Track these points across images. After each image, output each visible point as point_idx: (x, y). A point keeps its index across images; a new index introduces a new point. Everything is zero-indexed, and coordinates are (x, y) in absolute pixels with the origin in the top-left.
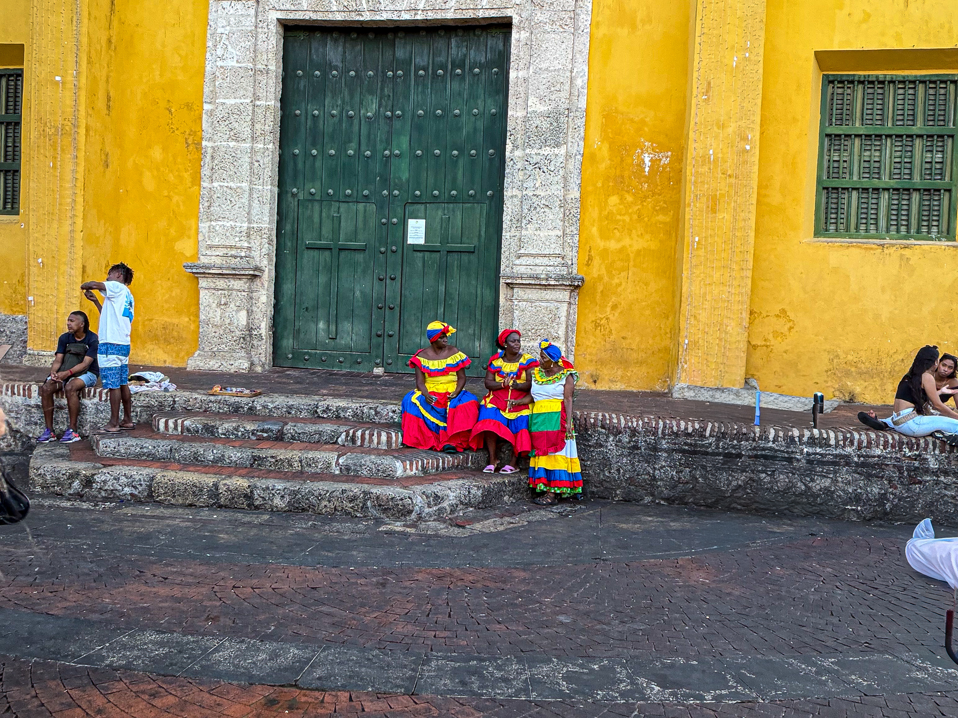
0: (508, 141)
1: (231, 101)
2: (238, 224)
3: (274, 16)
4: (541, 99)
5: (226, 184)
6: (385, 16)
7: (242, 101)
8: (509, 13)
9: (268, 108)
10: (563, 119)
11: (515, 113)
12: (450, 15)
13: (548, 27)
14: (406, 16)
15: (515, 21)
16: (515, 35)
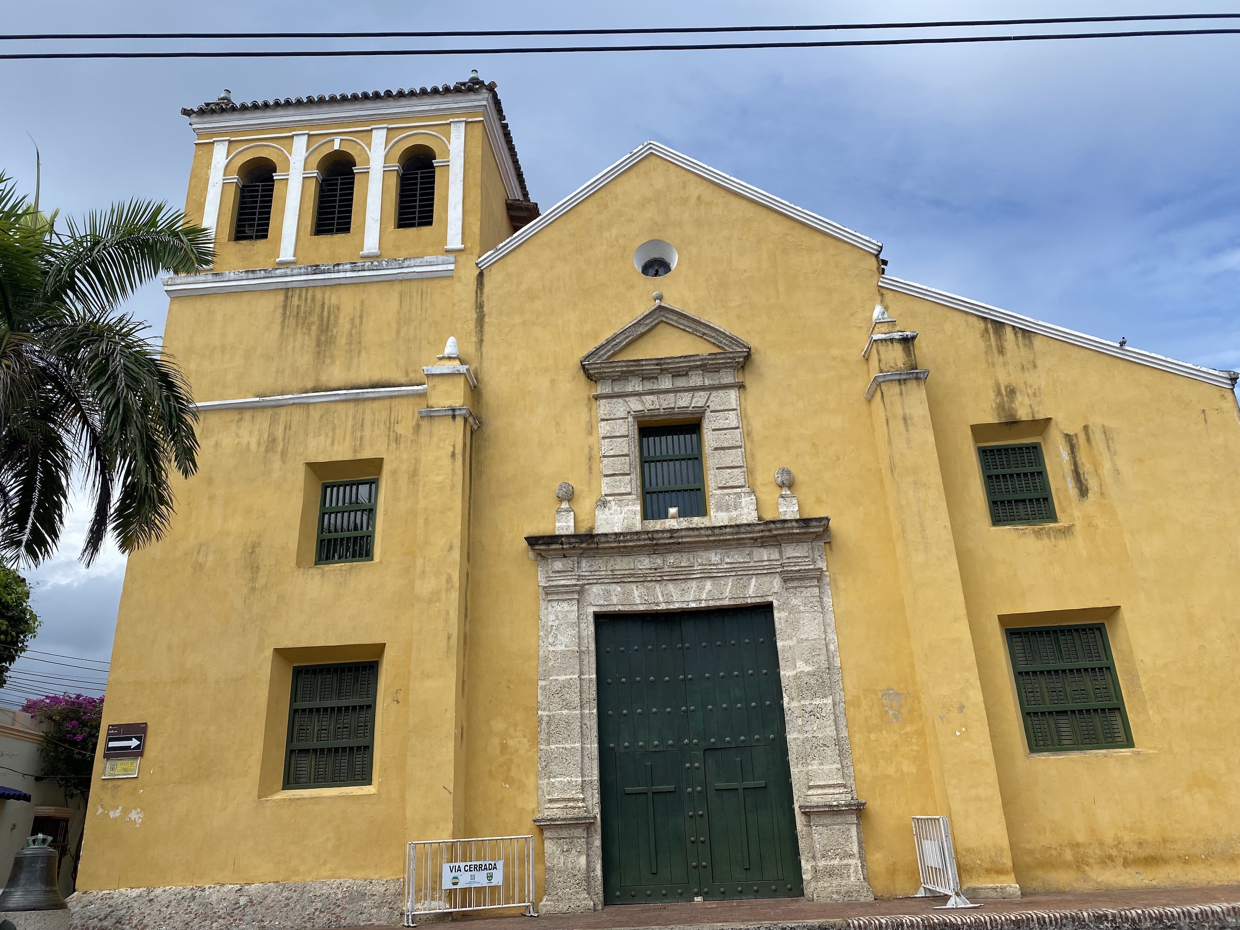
0: (784, 695)
1: (563, 678)
2: (574, 779)
3: (591, 610)
4: (807, 662)
5: (562, 746)
6: (677, 606)
7: (571, 676)
8: (770, 599)
9: (590, 680)
10: (825, 676)
11: (786, 673)
12: (726, 602)
13: (802, 608)
14: (693, 605)
15: (775, 604)
16: (776, 615)
